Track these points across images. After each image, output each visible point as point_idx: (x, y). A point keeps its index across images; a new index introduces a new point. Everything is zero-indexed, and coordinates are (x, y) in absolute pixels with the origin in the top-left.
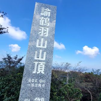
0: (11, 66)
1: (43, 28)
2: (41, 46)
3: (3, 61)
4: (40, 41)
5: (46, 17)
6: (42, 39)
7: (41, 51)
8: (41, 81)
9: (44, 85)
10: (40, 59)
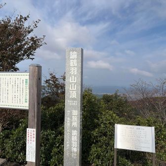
0: (59, 92)
1: (73, 68)
2: (73, 81)
3: (46, 85)
4: (72, 78)
5: (74, 59)
6: (73, 76)
7: (73, 84)
8: (75, 102)
9: (76, 104)
10: (73, 89)
